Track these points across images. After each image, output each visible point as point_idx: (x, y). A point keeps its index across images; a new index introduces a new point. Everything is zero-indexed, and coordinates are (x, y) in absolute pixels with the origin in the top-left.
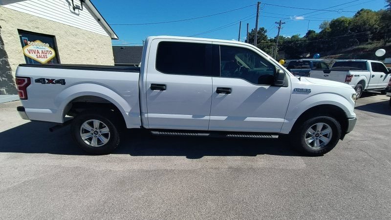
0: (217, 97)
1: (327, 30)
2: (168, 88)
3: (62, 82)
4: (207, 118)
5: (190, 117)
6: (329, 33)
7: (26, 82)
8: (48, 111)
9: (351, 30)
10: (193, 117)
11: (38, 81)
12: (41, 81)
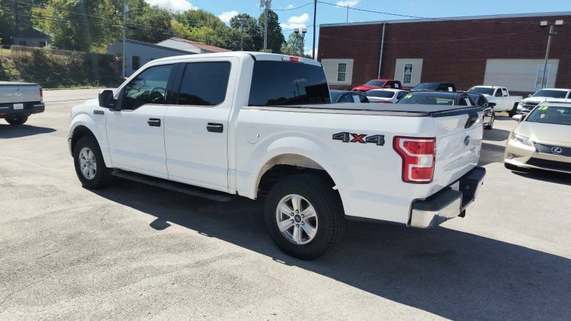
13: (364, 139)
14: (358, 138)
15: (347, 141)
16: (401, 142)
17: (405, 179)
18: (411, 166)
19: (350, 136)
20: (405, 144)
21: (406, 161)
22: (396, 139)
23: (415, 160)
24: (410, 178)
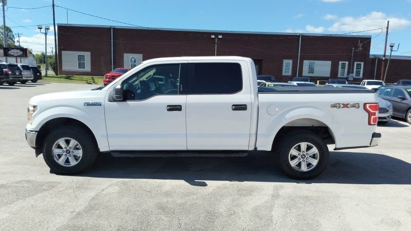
13: (349, 106)
14: (346, 106)
15: (340, 107)
16: (368, 105)
17: (369, 124)
18: (372, 117)
19: (341, 105)
20: (370, 107)
21: (370, 114)
22: (365, 105)
23: (374, 114)
24: (372, 123)
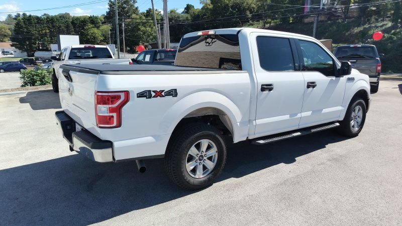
0: (308, 92)
1: (208, 6)
2: (275, 87)
3: (173, 93)
4: (299, 115)
5: (287, 117)
6: (211, 9)
7: (123, 98)
8: (150, 139)
9: (232, 7)
10: (290, 117)
11: (141, 95)
12: (145, 94)
